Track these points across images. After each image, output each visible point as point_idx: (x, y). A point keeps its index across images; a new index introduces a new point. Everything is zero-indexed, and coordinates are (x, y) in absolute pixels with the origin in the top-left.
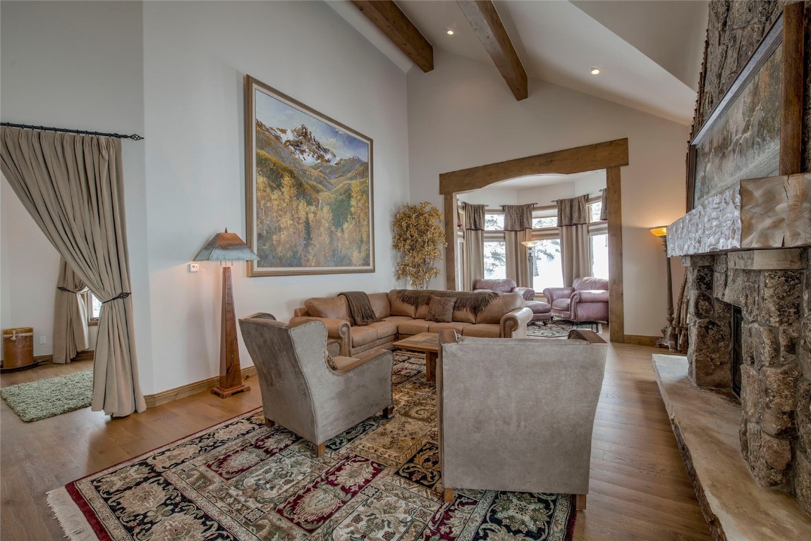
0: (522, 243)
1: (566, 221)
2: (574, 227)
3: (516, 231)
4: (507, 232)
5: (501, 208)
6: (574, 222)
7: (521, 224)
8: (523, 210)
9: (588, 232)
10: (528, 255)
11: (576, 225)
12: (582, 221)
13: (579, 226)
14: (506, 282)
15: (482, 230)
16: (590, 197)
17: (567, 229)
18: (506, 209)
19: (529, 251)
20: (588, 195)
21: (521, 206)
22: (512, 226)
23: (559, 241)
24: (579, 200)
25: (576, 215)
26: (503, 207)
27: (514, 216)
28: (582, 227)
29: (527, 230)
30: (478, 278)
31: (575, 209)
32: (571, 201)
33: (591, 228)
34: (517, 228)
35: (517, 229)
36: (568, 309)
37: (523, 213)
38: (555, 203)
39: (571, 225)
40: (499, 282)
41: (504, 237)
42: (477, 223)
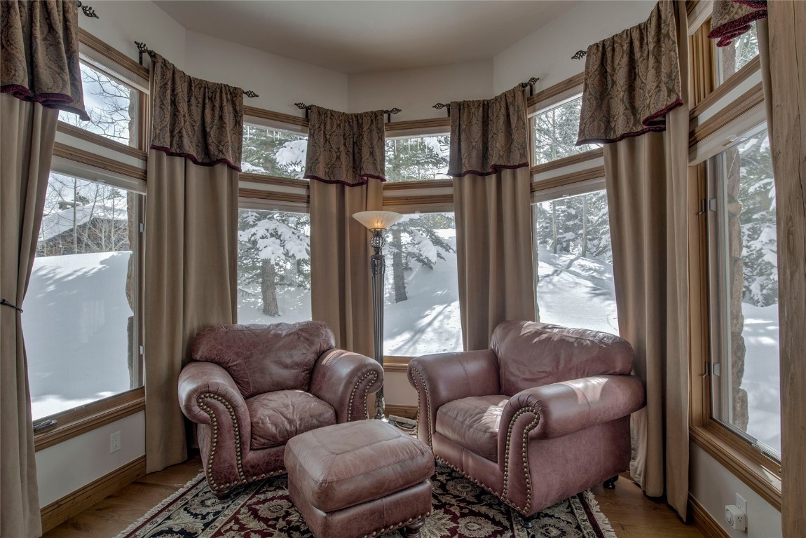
0: (357, 216)
1: (471, 161)
2: (492, 180)
3: (342, 184)
4: (315, 185)
5: (300, 113)
6: (494, 160)
7: (356, 165)
8: (360, 126)
9: (532, 191)
10: (372, 252)
11: (497, 170)
12: (516, 159)
13: (507, 174)
14: (305, 333)
15: (234, 169)
16: (538, 88)
17: (474, 183)
18: (314, 116)
19: (372, 241)
20: (534, 80)
21: (357, 116)
22: (331, 168)
23: (451, 215)
24: (507, 100)
25: (498, 144)
26: (308, 109)
27: (337, 141)
28: (514, 177)
29: (372, 182)
30: (215, 320)
31: (498, 124)
32: (486, 106)
33: (538, 178)
34: (345, 175)
35: (343, 178)
36: (492, 449)
37: (361, 135)
38: (443, 113)
39: (483, 175)
40: (277, 336)
41: (308, 200)
42: (212, 139)
